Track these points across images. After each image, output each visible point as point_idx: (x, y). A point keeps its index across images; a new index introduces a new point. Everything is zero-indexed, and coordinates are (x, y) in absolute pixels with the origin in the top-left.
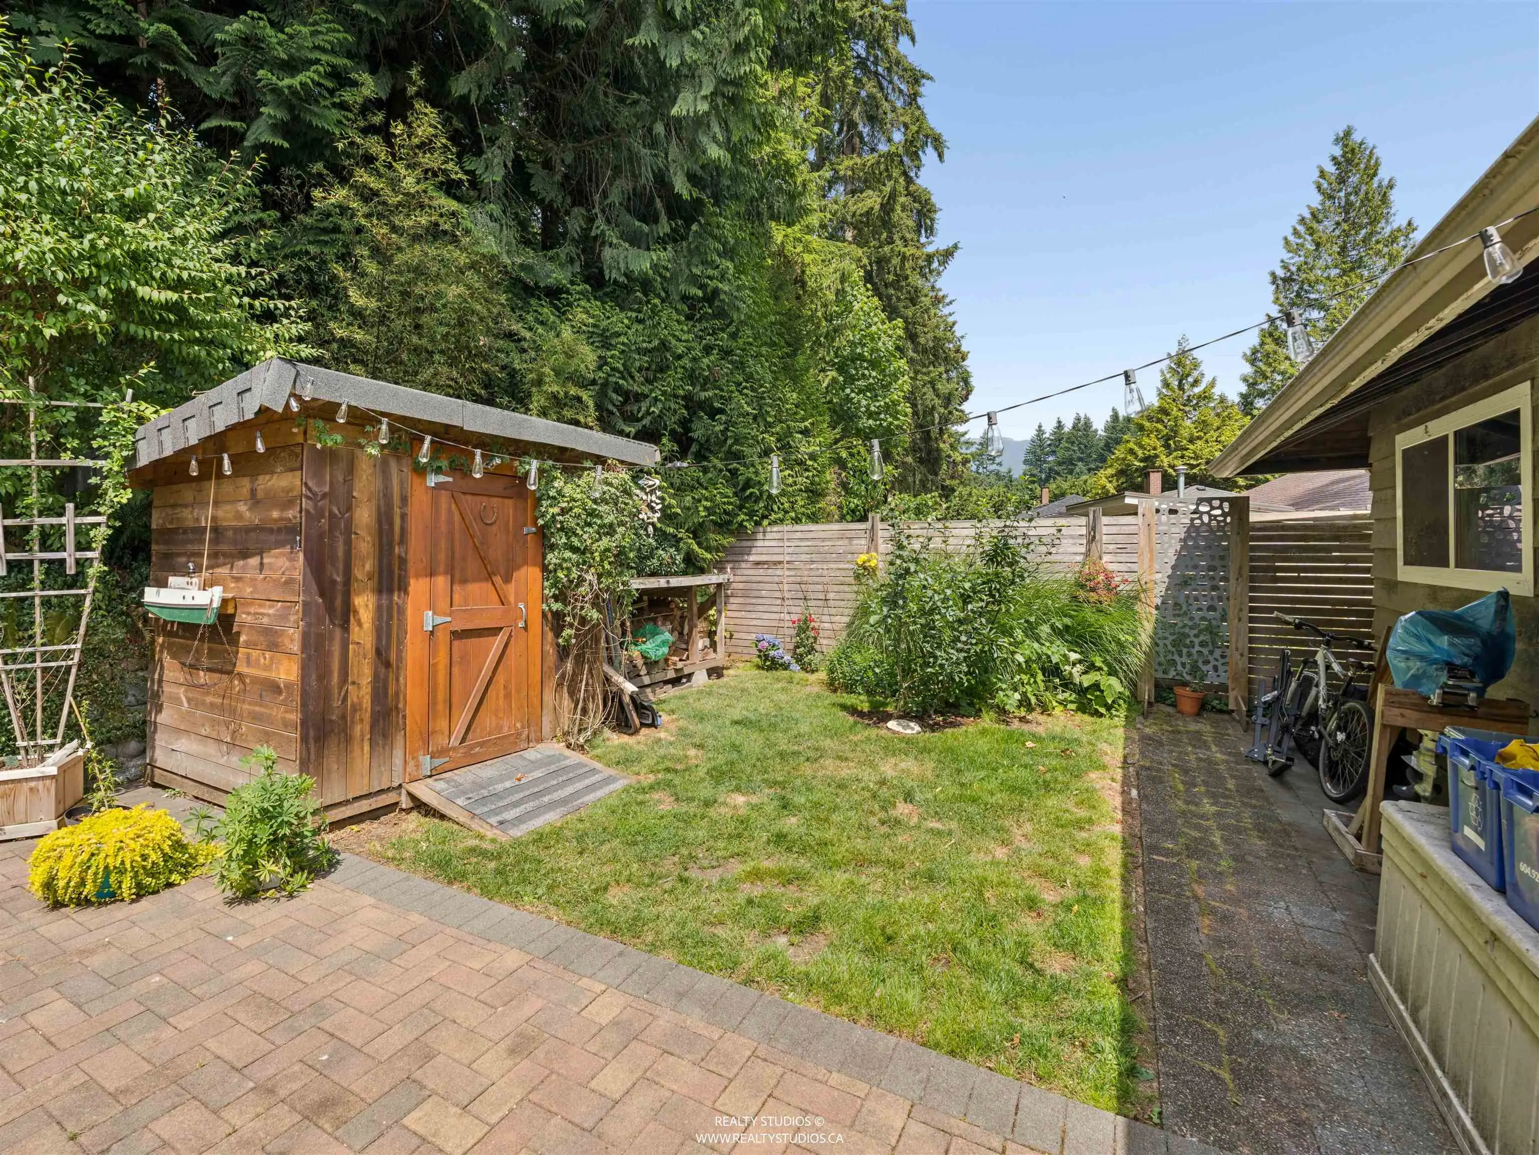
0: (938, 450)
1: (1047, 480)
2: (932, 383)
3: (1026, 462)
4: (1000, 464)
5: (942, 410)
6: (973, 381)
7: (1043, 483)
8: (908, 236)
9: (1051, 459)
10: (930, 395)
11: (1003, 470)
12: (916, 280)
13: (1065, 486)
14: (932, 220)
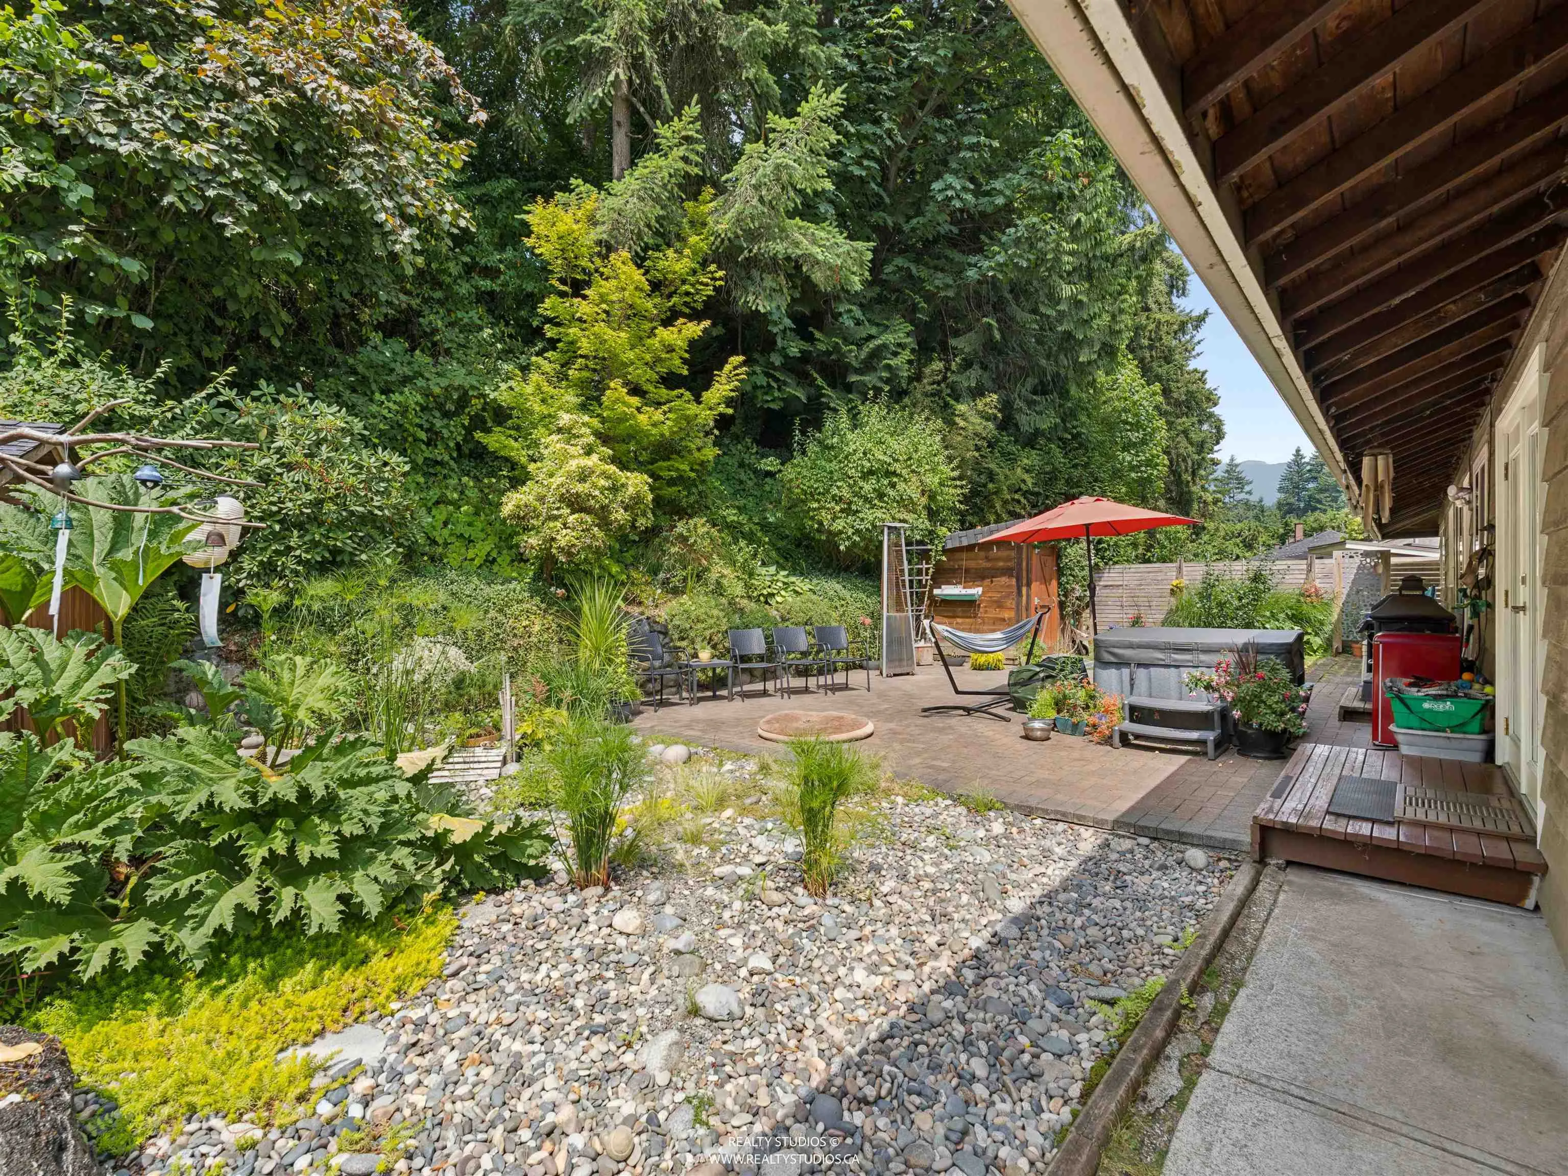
0: (1190, 492)
1: (1305, 511)
2: (1185, 432)
3: (1281, 490)
4: (1250, 493)
5: (1196, 457)
6: (1226, 428)
7: (1301, 513)
8: (1162, 300)
9: (1311, 485)
10: (1184, 443)
11: (1254, 499)
12: (1169, 341)
13: (1324, 518)
14: (1184, 282)
